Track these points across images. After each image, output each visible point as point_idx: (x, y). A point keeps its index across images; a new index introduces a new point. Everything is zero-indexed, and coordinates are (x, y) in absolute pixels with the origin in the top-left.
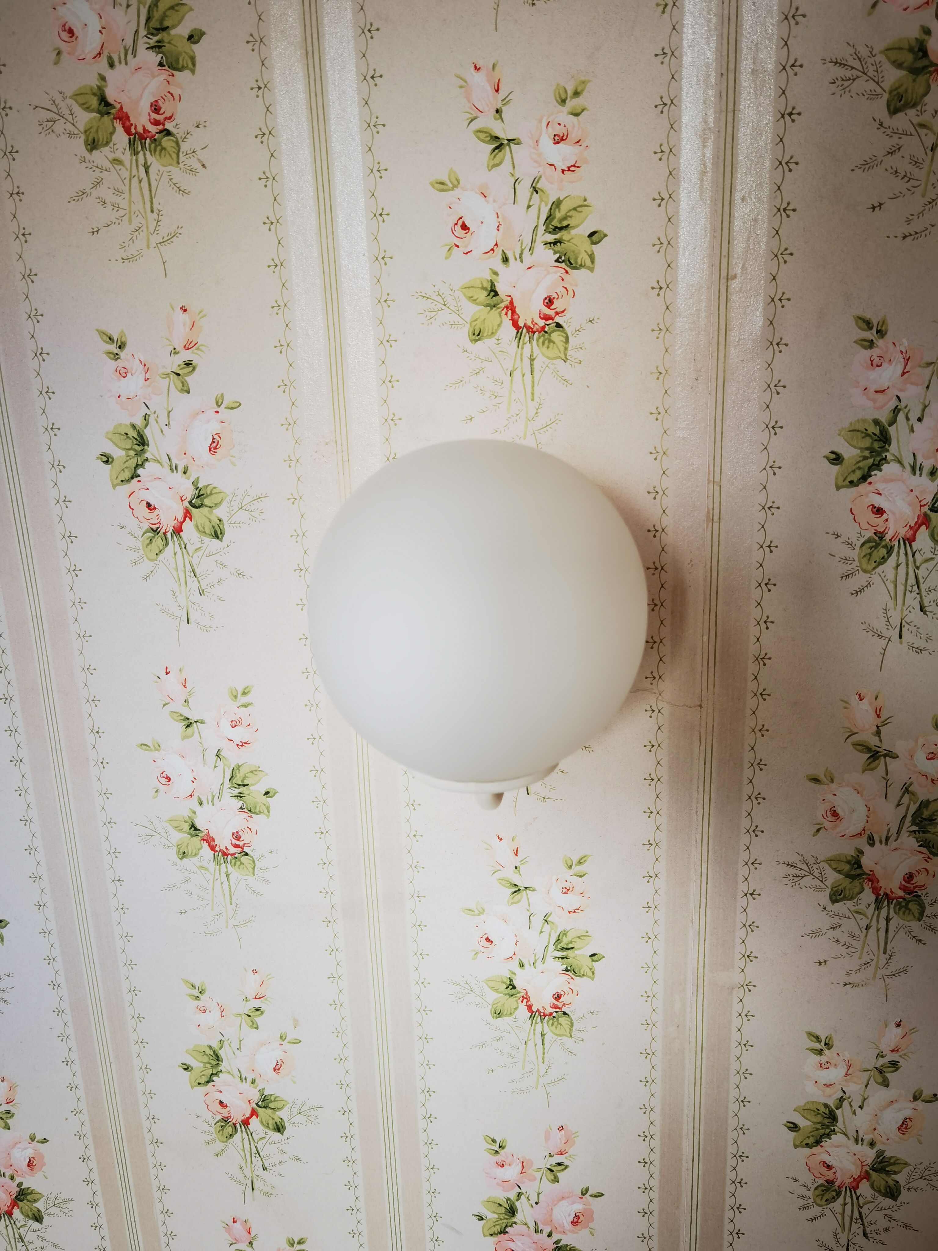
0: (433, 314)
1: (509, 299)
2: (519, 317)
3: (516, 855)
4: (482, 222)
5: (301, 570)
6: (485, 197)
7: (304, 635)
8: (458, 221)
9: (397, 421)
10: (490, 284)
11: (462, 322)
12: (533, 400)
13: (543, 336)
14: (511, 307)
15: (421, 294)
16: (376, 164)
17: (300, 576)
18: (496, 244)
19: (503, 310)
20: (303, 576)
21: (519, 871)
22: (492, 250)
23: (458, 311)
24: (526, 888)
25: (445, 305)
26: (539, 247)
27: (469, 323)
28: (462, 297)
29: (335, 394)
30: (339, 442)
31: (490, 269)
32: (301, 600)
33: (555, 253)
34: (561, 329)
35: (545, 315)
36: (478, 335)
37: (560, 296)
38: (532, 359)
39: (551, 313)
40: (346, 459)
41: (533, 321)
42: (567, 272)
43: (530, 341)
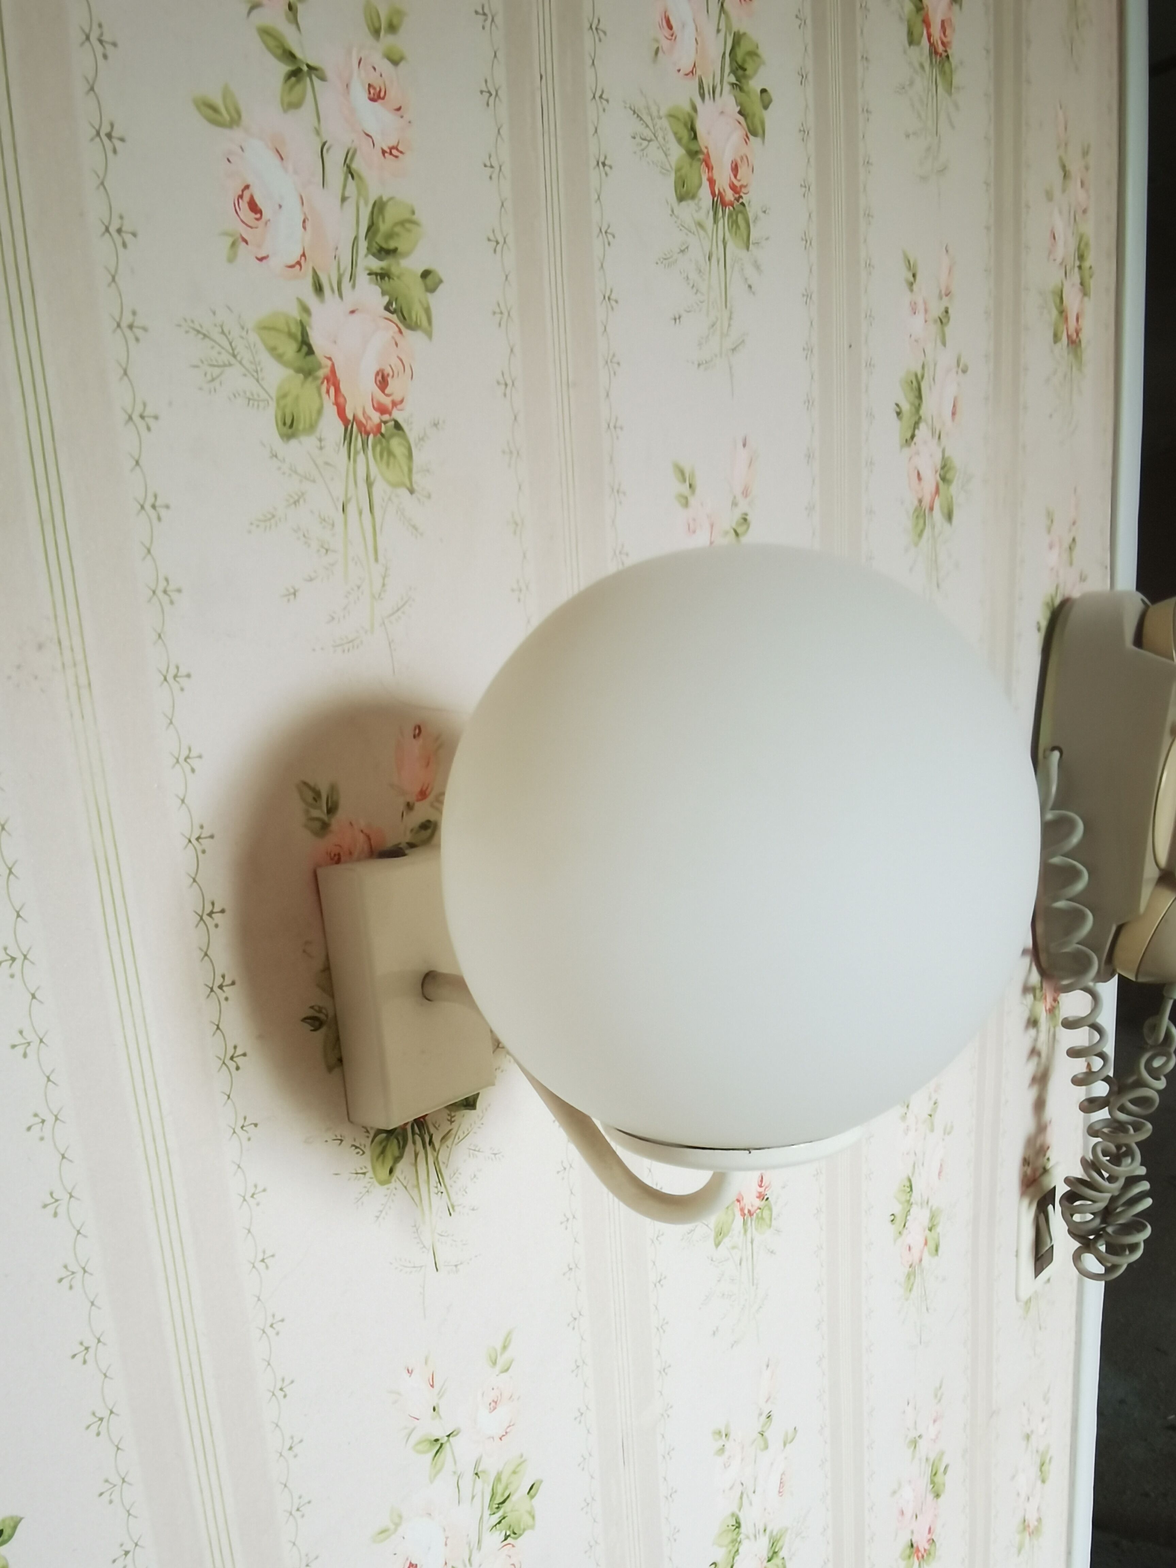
0: (216, 371)
1: (329, 363)
2: (345, 399)
3: (432, 1386)
4: (280, 206)
5: (13, 959)
6: (282, 159)
7: (36, 1115)
8: (243, 191)
9: (174, 596)
10: (300, 328)
11: (264, 395)
12: (376, 560)
13: (380, 442)
14: (332, 379)
15: (192, 325)
16: (95, 26)
17: (12, 976)
18: (304, 255)
19: (322, 383)
20: (18, 975)
21: (438, 1413)
22: (299, 263)
23: (257, 372)
24: (448, 1436)
25: (234, 356)
26: (363, 278)
27: (275, 399)
28: (261, 347)
29: (48, 527)
30: (66, 643)
31: (299, 300)
32: (21, 1032)
33: (384, 293)
34: (400, 432)
35: (379, 403)
36: (291, 426)
37: (396, 374)
38: (369, 484)
39: (387, 401)
40: (83, 681)
41: (364, 413)
42: (400, 332)
43: (364, 450)
